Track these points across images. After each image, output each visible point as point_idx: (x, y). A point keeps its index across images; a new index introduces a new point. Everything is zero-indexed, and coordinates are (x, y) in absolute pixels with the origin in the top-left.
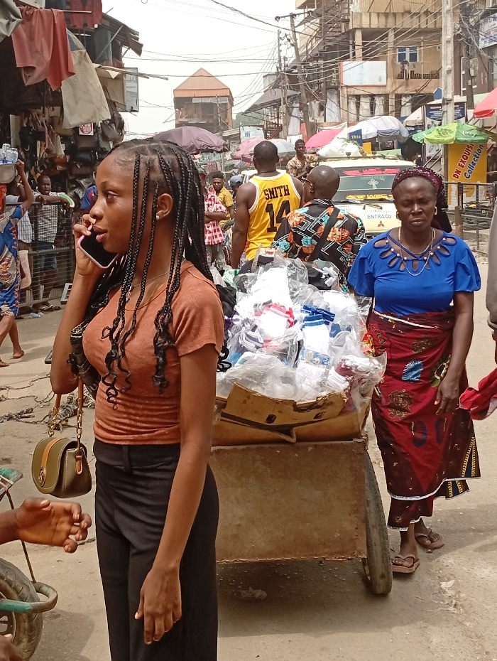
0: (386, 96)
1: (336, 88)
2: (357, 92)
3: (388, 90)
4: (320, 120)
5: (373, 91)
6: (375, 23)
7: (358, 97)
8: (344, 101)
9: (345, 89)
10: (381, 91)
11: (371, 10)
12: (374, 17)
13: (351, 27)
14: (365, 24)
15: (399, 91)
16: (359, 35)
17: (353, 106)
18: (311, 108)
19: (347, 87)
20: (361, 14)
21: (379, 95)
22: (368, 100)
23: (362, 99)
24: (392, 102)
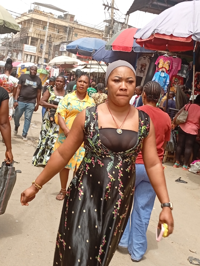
0: (35, 56)
1: (22, 51)
2: (27, 53)
3: (36, 55)
4: (16, 58)
5: (32, 54)
6: (35, 36)
7: (27, 55)
8: (23, 55)
9: (24, 52)
10: (34, 55)
11: (35, 32)
12: (35, 34)
13: (28, 35)
14: (33, 36)
15: (39, 56)
16: (30, 38)
17: (25, 57)
18: (14, 55)
19: (25, 51)
20: (32, 33)
21: (33, 56)
22: (30, 56)
23: (28, 56)
24: (36, 58)
